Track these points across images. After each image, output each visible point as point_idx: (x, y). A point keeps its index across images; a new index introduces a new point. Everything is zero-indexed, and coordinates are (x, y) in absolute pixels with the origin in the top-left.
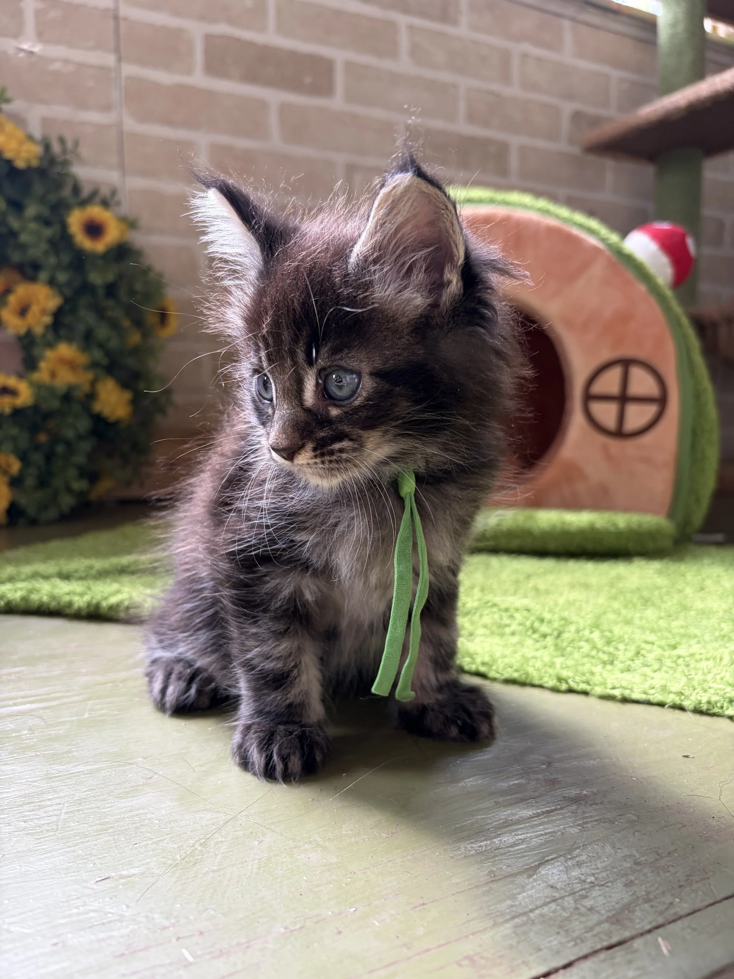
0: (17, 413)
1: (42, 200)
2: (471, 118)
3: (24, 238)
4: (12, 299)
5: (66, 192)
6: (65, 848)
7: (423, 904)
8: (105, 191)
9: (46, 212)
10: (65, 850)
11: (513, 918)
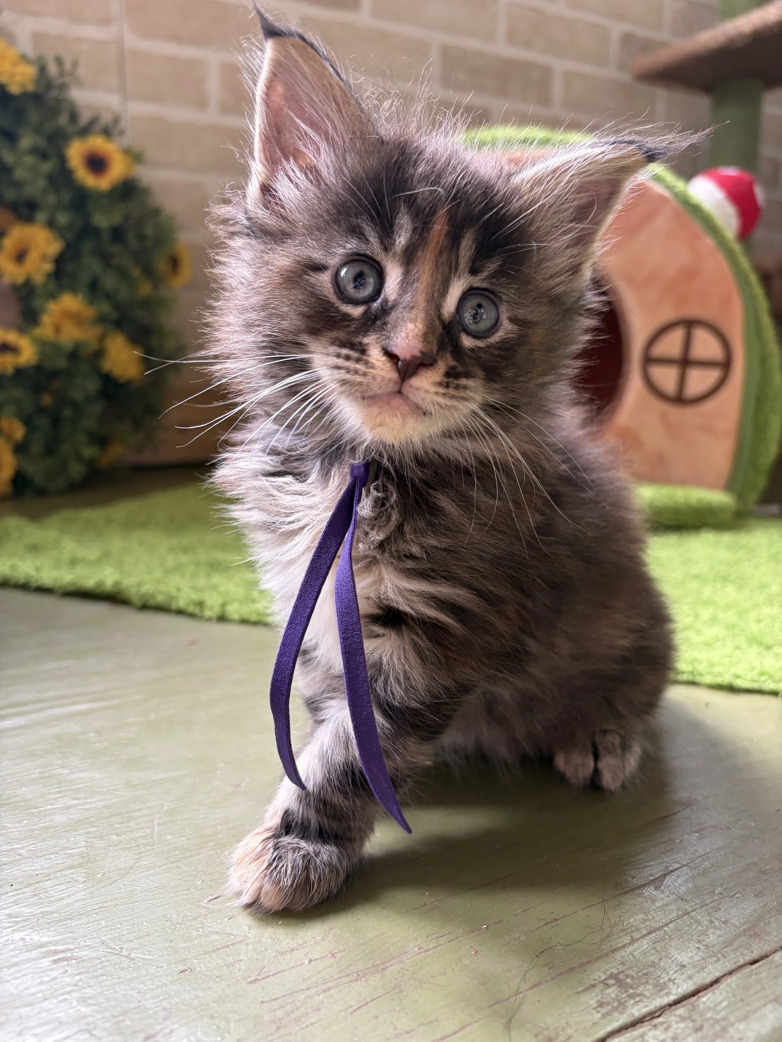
0: (19, 372)
1: (38, 130)
2: (512, 38)
3: (19, 174)
4: (8, 242)
5: (63, 120)
6: (168, 864)
7: (555, 920)
8: (106, 118)
9: (41, 142)
10: (168, 866)
11: (650, 933)
